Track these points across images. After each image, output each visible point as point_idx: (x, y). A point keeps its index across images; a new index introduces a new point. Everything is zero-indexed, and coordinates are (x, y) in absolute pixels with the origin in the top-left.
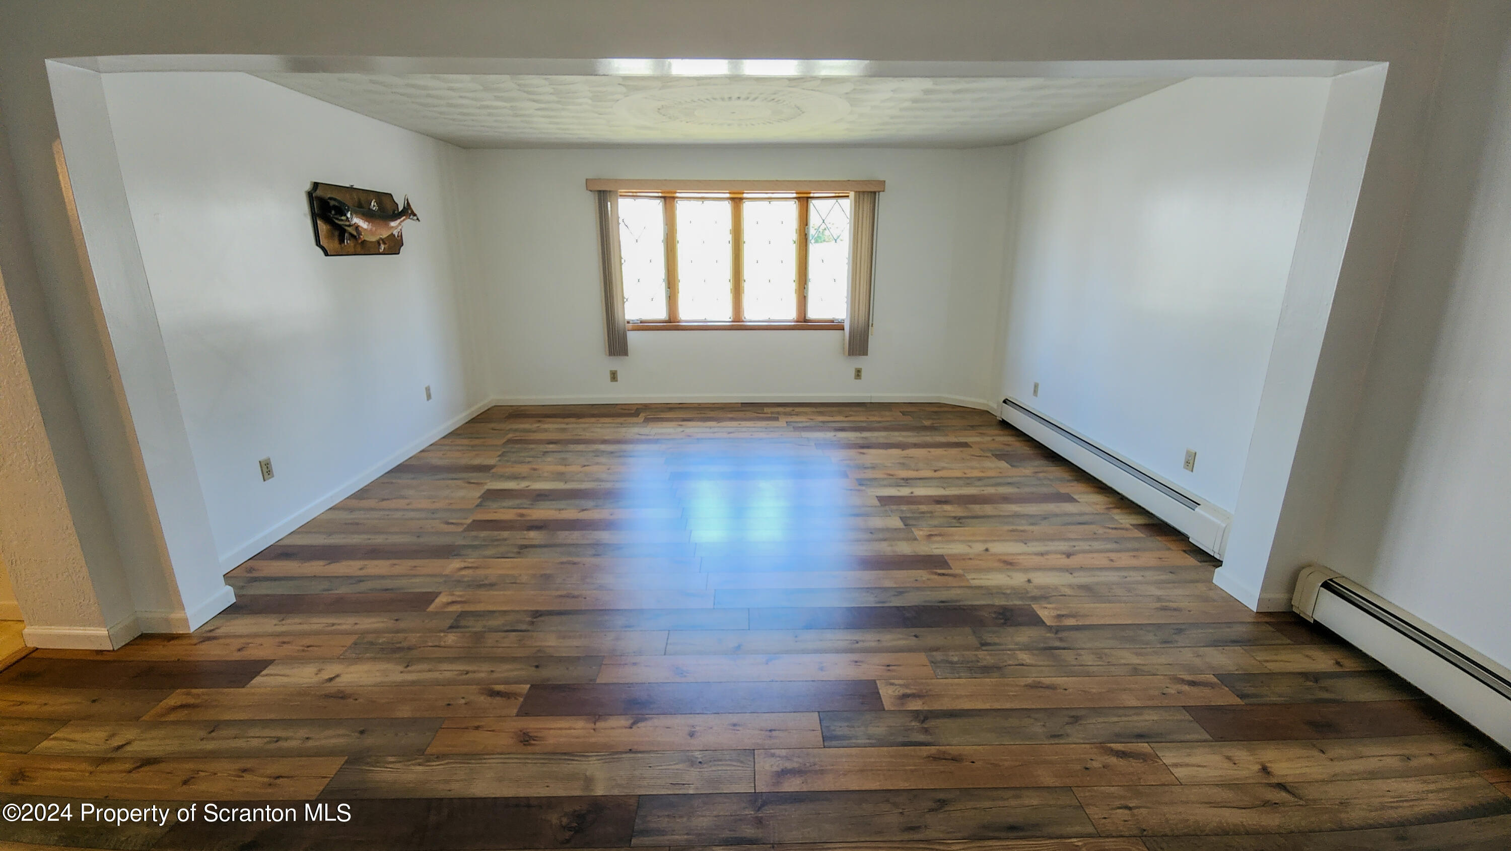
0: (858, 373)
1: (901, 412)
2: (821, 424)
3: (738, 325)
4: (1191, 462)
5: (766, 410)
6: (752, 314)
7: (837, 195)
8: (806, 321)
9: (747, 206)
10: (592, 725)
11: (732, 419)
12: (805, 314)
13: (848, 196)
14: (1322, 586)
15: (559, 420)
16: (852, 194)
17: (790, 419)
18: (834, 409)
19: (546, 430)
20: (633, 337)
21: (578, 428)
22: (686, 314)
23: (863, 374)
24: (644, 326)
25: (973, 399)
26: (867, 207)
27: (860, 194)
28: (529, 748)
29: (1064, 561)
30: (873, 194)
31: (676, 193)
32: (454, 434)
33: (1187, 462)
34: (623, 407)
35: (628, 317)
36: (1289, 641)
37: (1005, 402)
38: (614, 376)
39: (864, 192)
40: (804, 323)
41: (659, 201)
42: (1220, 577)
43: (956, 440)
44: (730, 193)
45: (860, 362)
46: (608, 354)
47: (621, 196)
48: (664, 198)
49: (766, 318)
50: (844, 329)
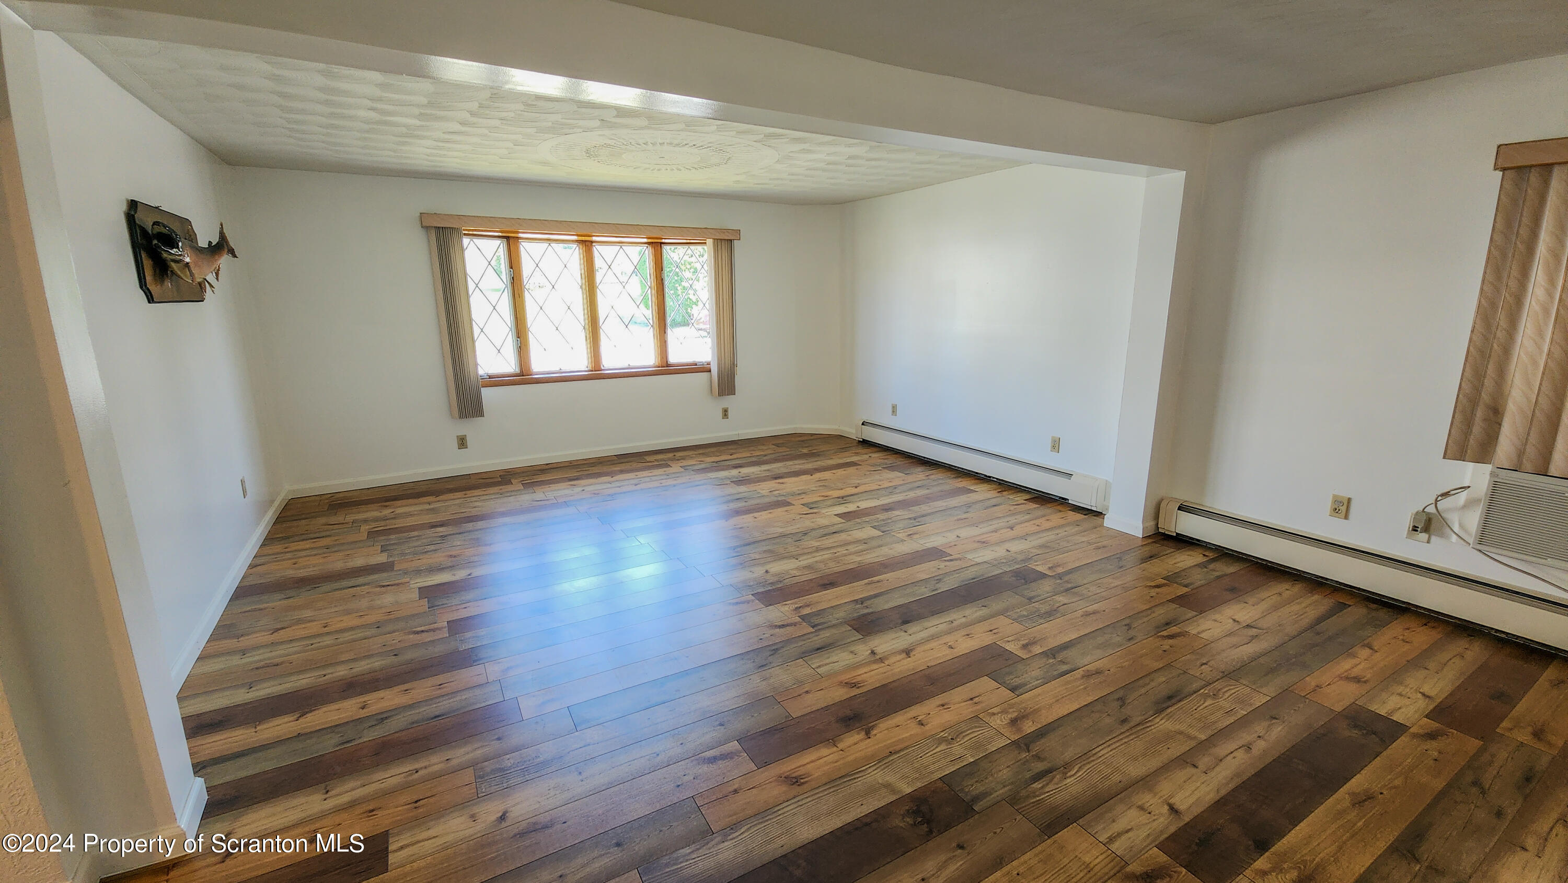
0: (725, 413)
1: (773, 445)
2: (715, 464)
3: (596, 374)
4: (1057, 445)
5: (648, 458)
6: (611, 361)
7: (688, 241)
8: (668, 365)
9: (598, 250)
10: (835, 749)
11: (622, 472)
12: (667, 359)
13: (705, 243)
14: (1179, 509)
15: (411, 501)
16: (710, 242)
17: (685, 463)
18: (713, 450)
19: (410, 515)
20: (487, 394)
21: (451, 505)
22: (540, 364)
23: (730, 413)
24: (496, 381)
25: (827, 427)
26: (725, 255)
27: (718, 242)
28: (805, 786)
29: (1011, 534)
30: (729, 242)
31: (519, 233)
32: (269, 540)
33: (1054, 447)
34: (485, 476)
35: (481, 372)
36: (1173, 550)
37: (863, 424)
38: (462, 442)
39: (721, 239)
40: (665, 368)
41: (500, 242)
42: (1109, 522)
43: (841, 461)
44: (578, 235)
45: (728, 402)
46: (457, 416)
47: (465, 234)
48: (507, 238)
49: (626, 365)
50: (710, 371)
